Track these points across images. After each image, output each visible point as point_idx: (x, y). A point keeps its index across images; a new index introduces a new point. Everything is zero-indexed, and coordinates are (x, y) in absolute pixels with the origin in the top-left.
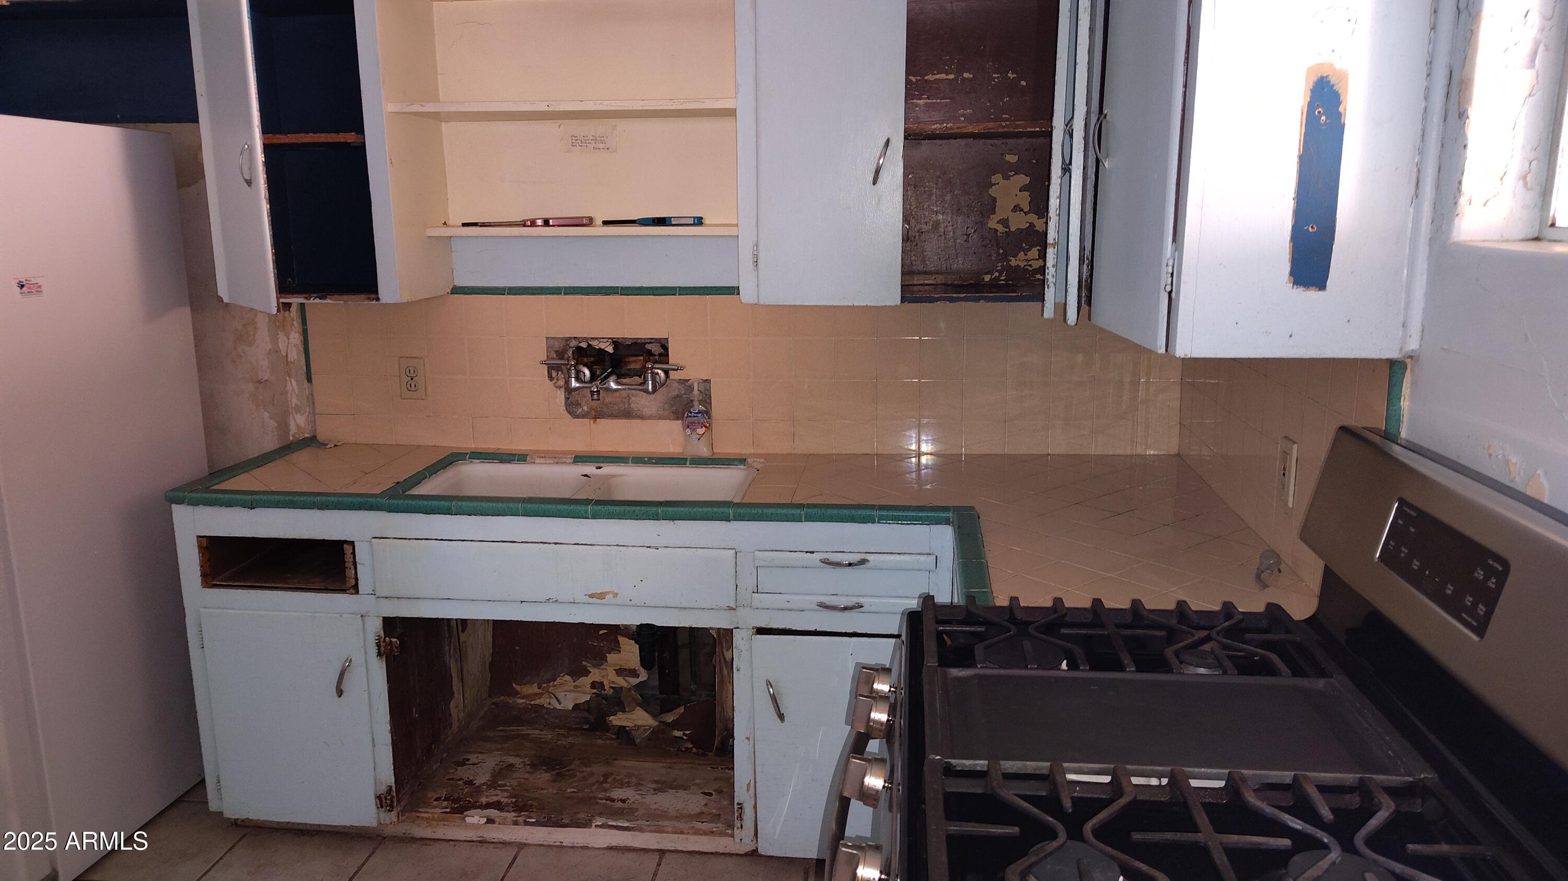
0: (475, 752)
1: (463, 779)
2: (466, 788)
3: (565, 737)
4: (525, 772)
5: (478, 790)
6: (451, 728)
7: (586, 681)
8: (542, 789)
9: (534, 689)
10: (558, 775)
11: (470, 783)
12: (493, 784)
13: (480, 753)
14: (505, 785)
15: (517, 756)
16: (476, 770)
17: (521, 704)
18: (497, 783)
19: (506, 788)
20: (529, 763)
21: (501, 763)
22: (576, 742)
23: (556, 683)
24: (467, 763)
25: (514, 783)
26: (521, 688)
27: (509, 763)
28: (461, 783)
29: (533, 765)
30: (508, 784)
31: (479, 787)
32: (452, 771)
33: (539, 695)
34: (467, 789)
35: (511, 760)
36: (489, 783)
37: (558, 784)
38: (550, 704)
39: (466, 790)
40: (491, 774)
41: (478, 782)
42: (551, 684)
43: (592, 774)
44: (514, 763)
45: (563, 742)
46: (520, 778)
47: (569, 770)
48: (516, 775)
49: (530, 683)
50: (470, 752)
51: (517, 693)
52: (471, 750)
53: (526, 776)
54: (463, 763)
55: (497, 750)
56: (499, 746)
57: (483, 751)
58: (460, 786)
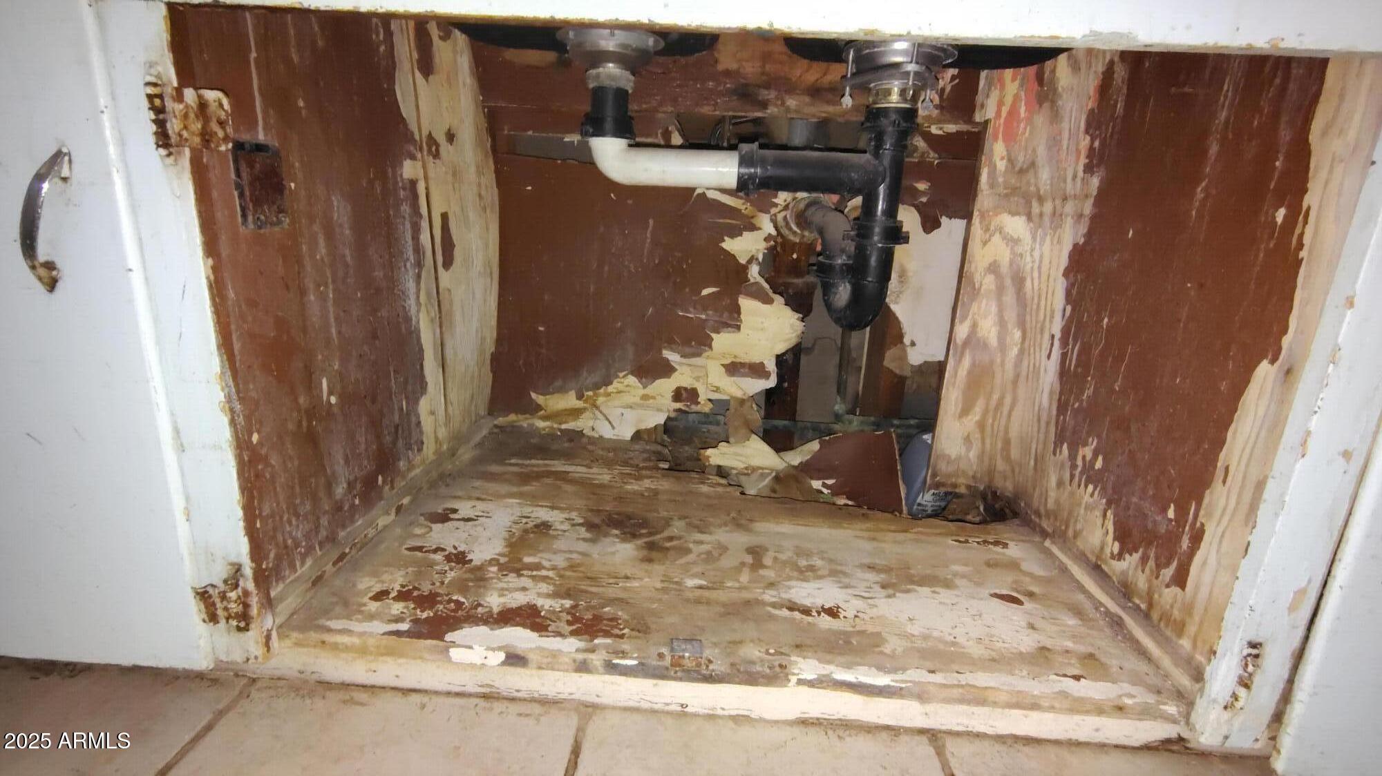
0: (470, 498)
1: (444, 550)
2: (451, 569)
3: (636, 480)
4: (578, 539)
5: (478, 576)
6: (420, 450)
7: (664, 387)
8: (627, 578)
9: (569, 400)
10: (651, 546)
11: (459, 558)
12: (512, 564)
13: (478, 499)
14: (538, 567)
15: (553, 508)
16: (472, 532)
17: (544, 429)
18: (520, 560)
19: (544, 573)
20: (581, 521)
21: (524, 520)
22: (660, 487)
23: (610, 389)
24: (452, 516)
25: (560, 561)
26: (546, 399)
27: (539, 521)
28: (438, 557)
29: (590, 526)
30: (546, 564)
31: (480, 568)
32: (418, 531)
33: (576, 413)
34: (453, 574)
35: (543, 514)
36: (503, 560)
37: (658, 568)
38: (593, 429)
39: (451, 575)
40: (505, 539)
41: (478, 556)
42: (602, 391)
43: (723, 549)
44: (550, 520)
45: (633, 486)
46: (571, 552)
47: (671, 539)
48: (559, 544)
49: (562, 390)
50: (459, 497)
51: (539, 408)
52: (460, 493)
53: (583, 546)
54: (444, 518)
55: (512, 495)
56: (515, 489)
57: (484, 497)
58: (438, 564)
